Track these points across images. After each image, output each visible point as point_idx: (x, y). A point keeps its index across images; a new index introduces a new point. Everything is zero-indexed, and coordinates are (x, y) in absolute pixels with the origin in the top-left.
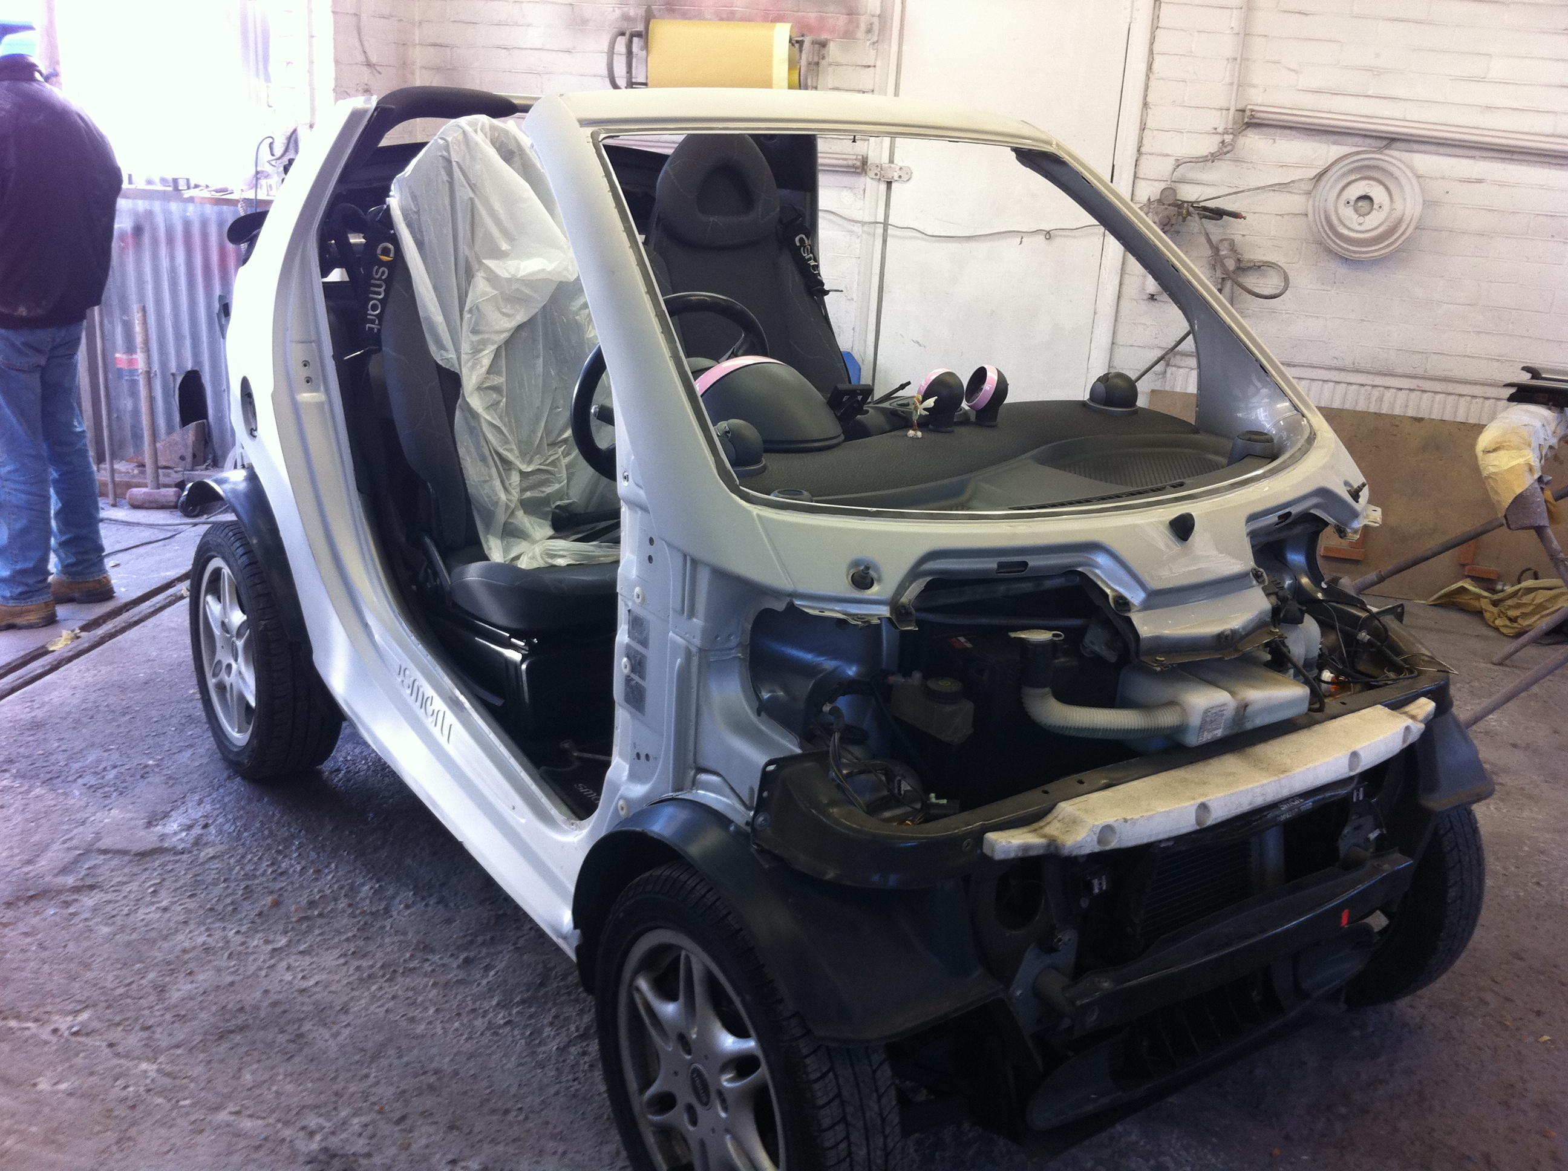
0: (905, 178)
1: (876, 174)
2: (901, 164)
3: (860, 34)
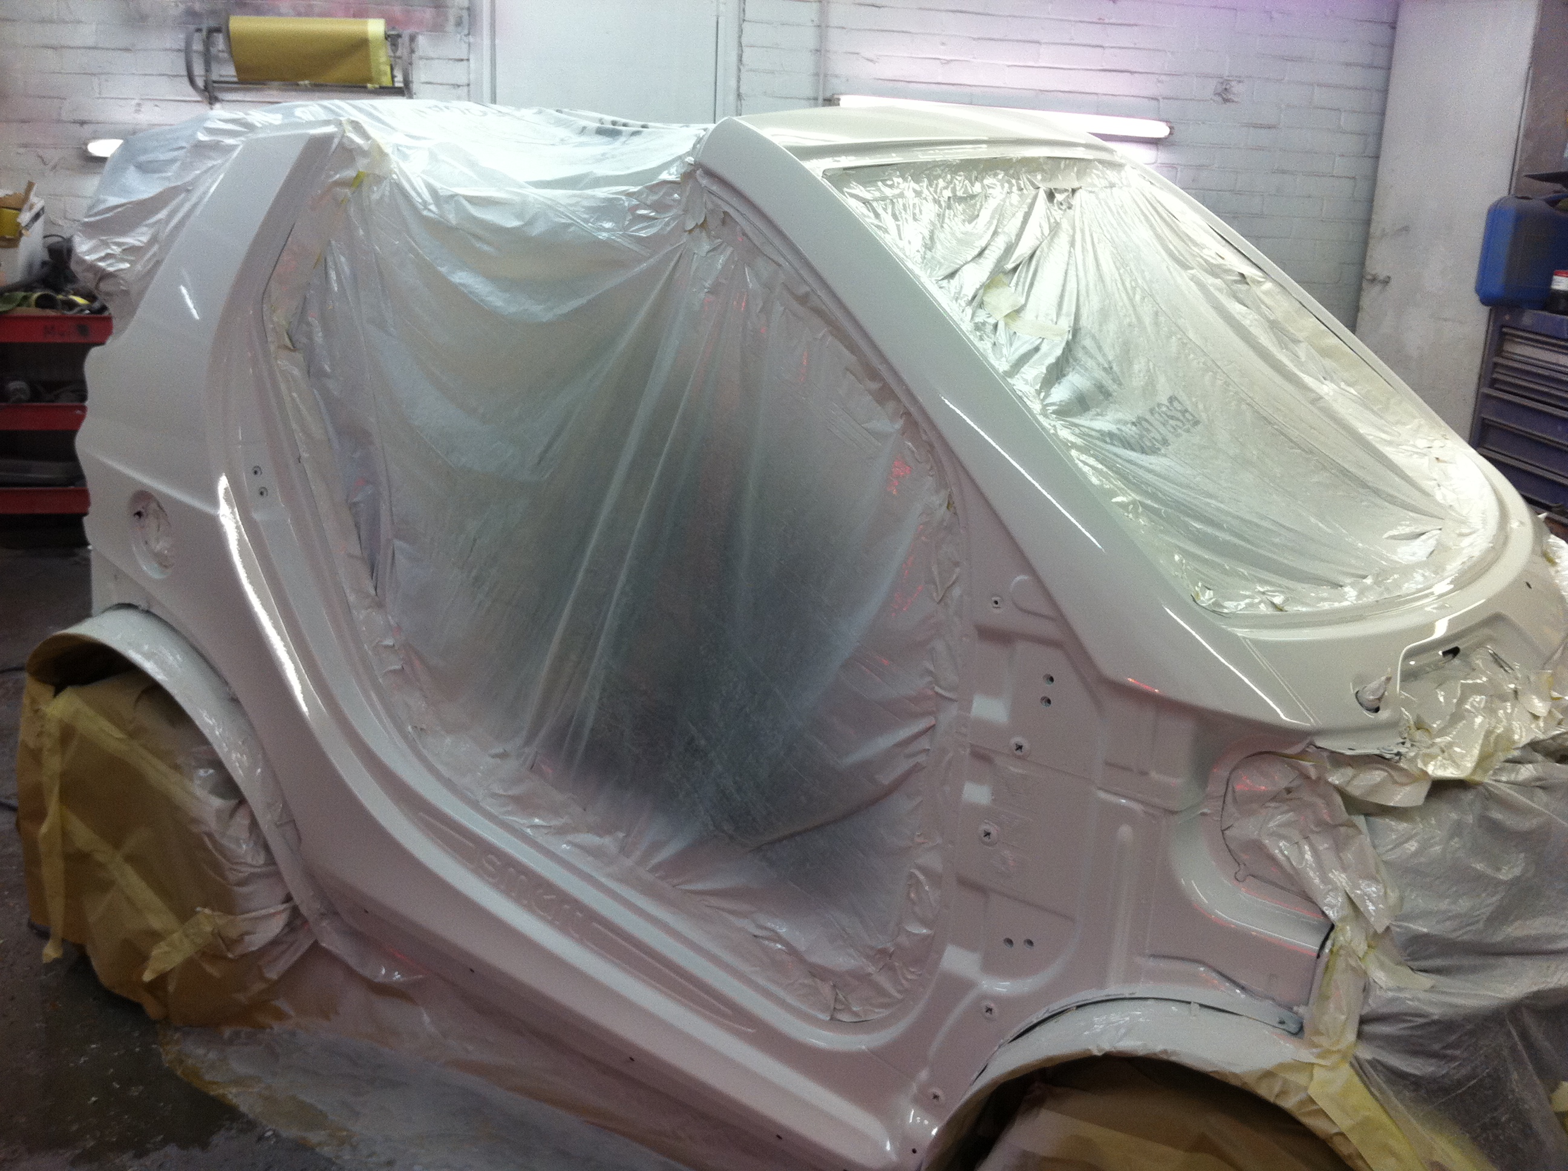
3: (450, 27)
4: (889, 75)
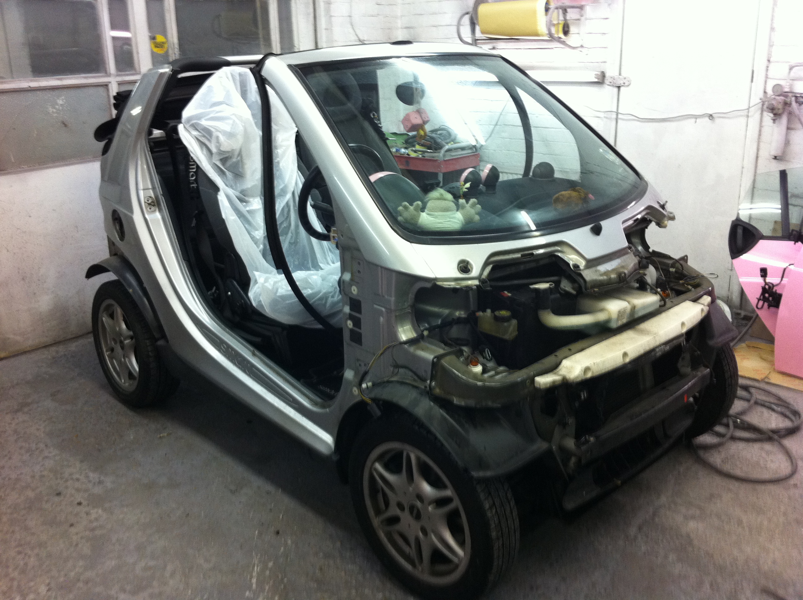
0: (627, 84)
1: (611, 82)
2: (625, 76)
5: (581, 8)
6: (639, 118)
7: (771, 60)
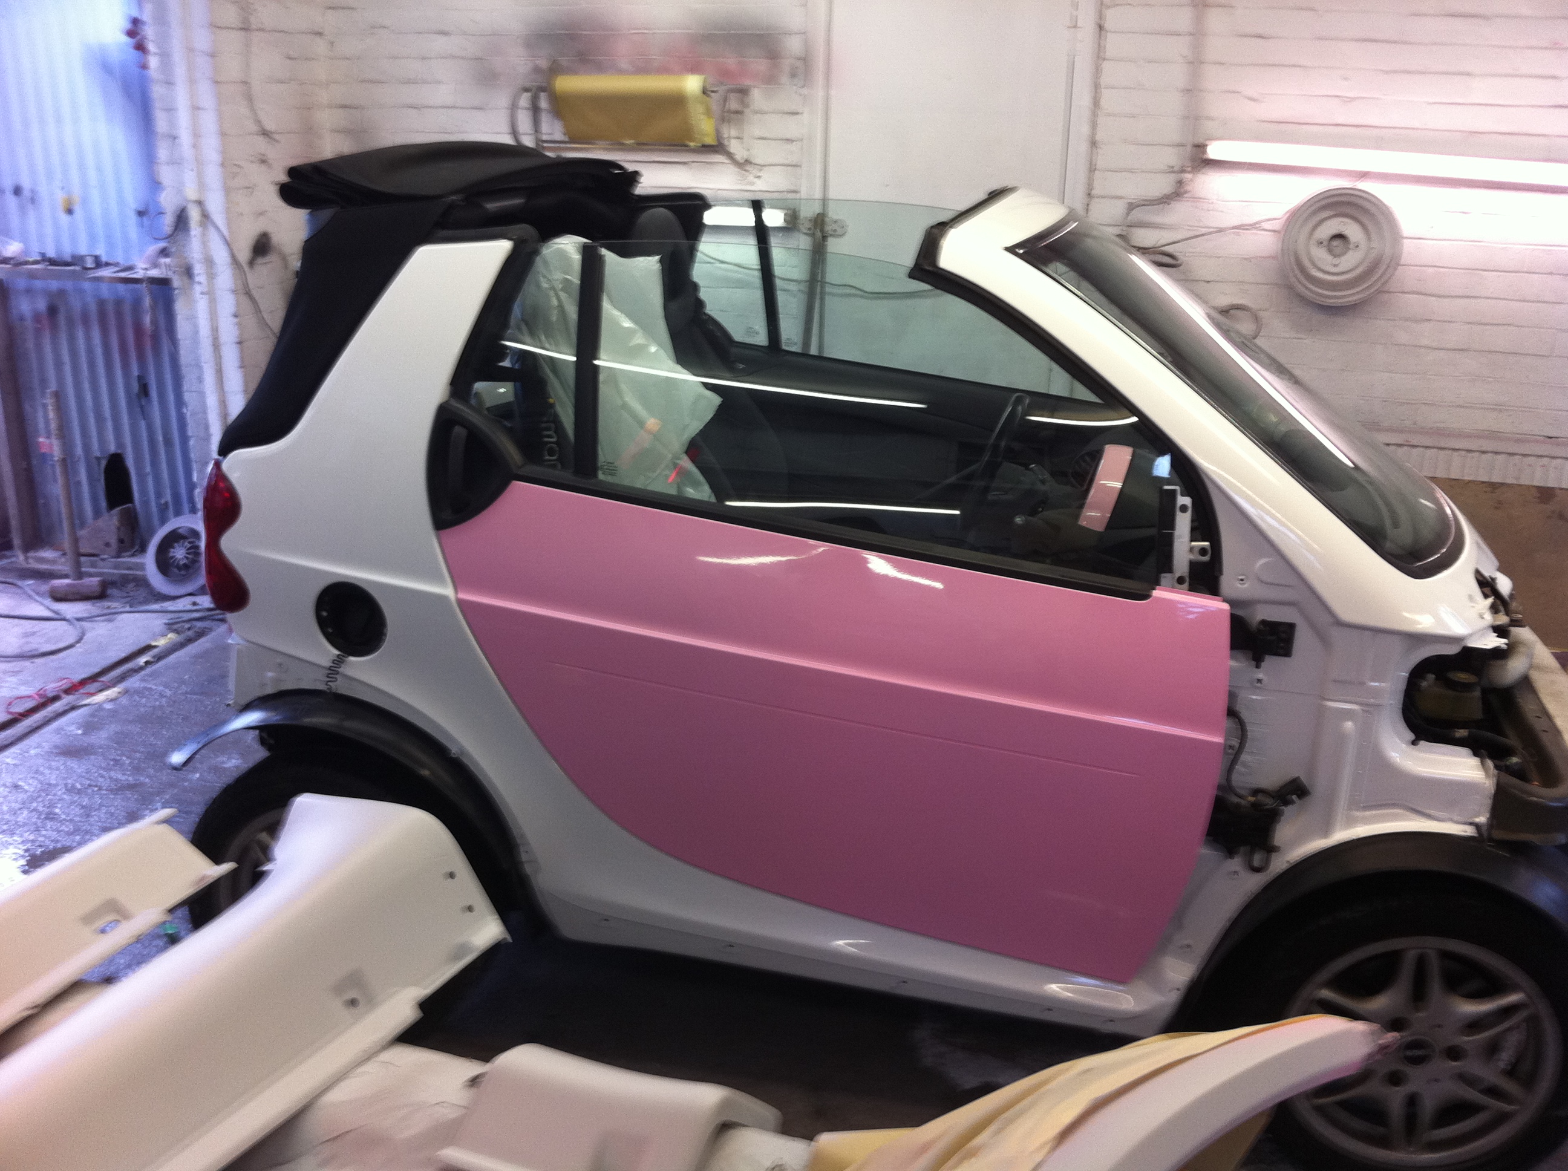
0: (840, 232)
1: (809, 229)
2: (834, 217)
3: (784, 79)
4: (1276, 115)
5: (743, 92)
6: (866, 292)
7: (1094, 192)
